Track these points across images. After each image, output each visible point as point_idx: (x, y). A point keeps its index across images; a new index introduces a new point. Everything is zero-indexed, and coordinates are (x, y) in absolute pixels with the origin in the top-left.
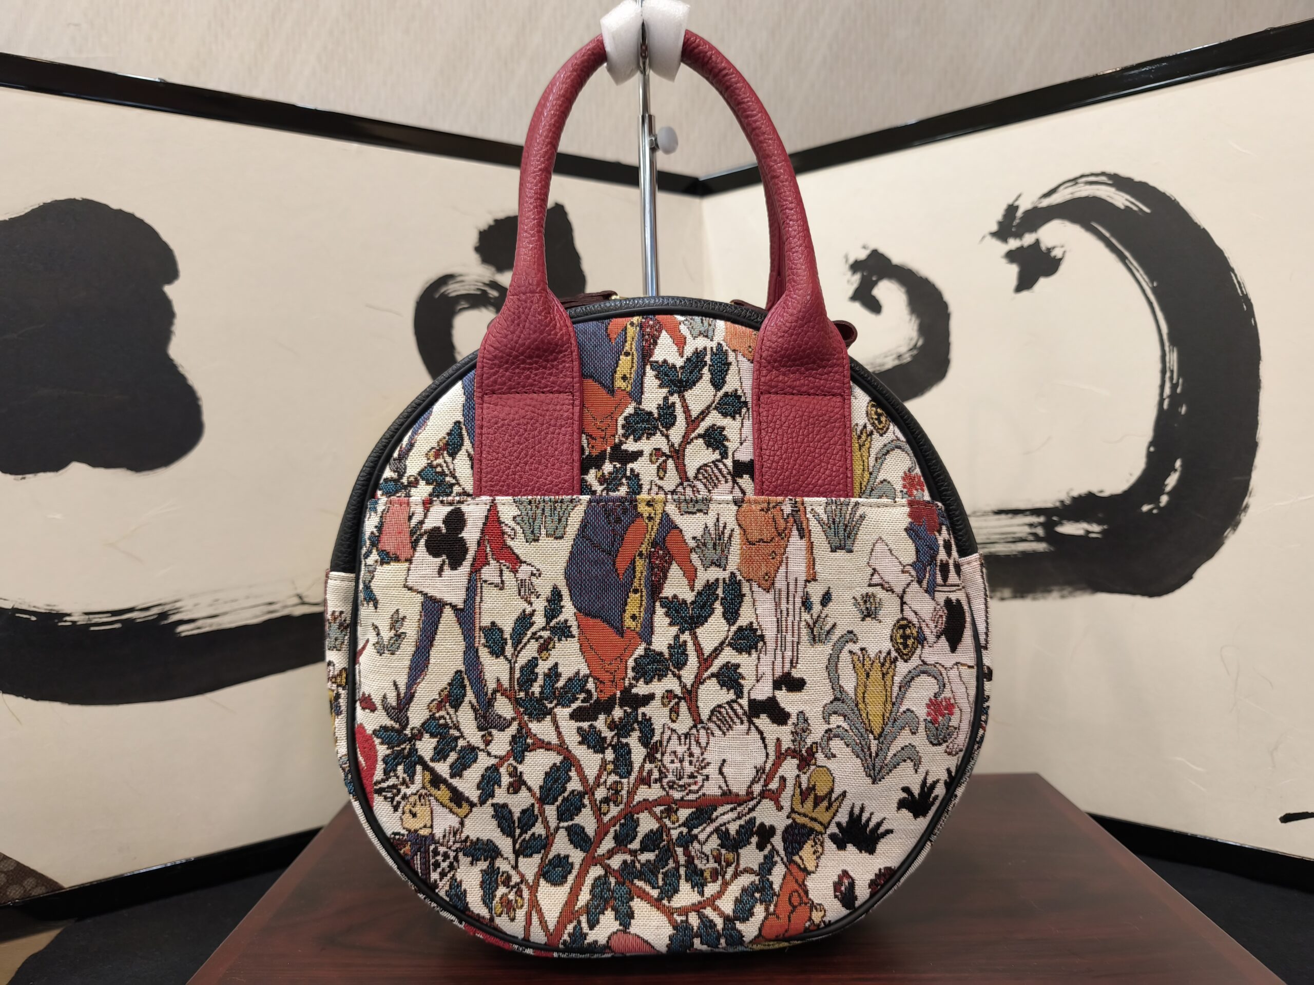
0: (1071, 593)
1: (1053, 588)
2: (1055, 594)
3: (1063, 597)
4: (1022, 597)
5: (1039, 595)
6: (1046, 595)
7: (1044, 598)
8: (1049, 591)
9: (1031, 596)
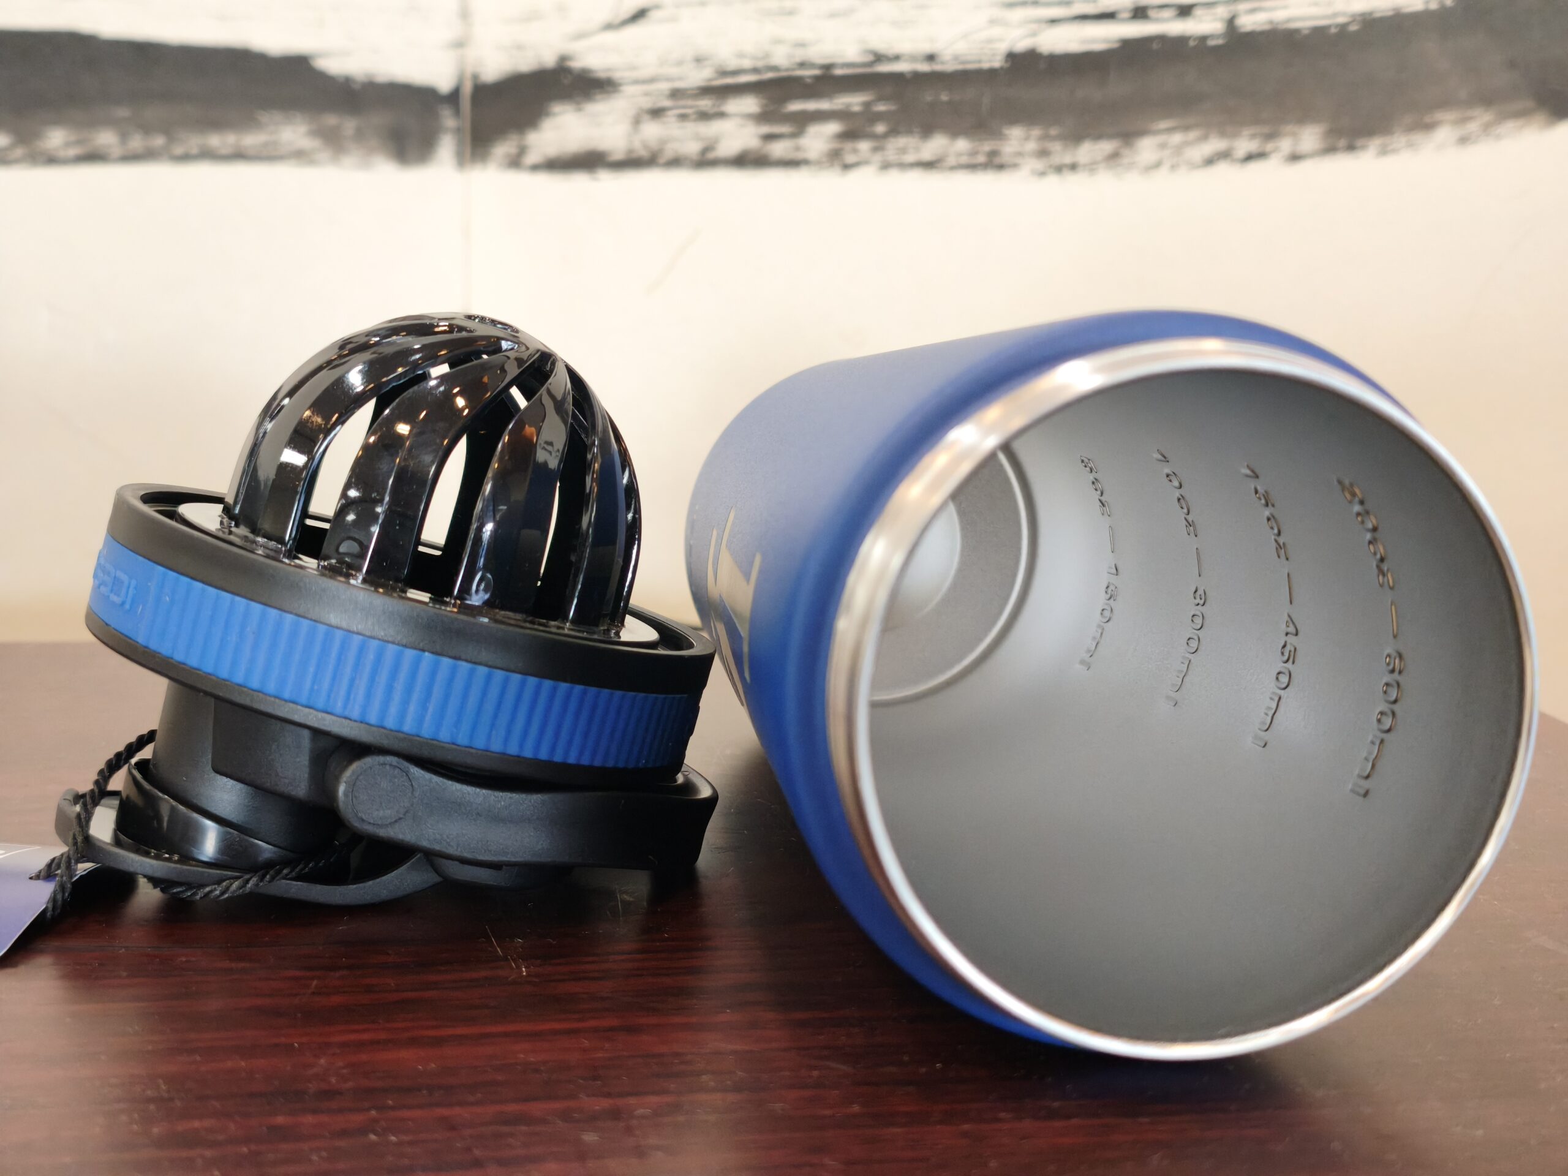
0: (1487, 128)
1: (1440, 115)
2: (1444, 134)
3: (1463, 140)
4: (1351, 148)
5: (1399, 140)
6: (1418, 137)
7: (1410, 145)
8: (1429, 127)
9: (1375, 143)
